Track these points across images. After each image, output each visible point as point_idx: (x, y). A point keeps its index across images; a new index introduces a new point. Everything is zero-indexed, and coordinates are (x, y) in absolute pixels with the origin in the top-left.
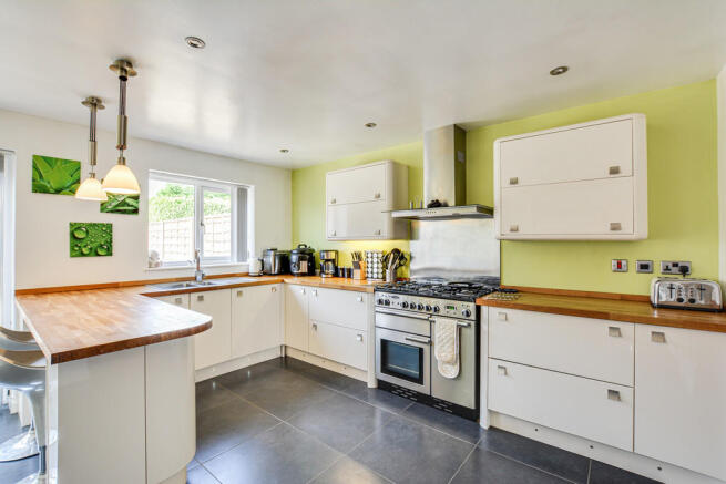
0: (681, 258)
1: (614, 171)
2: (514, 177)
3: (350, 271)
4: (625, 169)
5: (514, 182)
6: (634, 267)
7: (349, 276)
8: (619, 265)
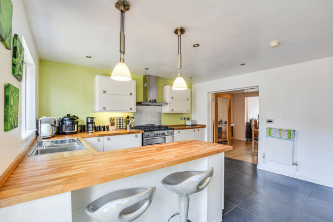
0: (188, 117)
1: (188, 99)
2: (173, 96)
3: (108, 127)
6: (183, 119)
7: (108, 130)
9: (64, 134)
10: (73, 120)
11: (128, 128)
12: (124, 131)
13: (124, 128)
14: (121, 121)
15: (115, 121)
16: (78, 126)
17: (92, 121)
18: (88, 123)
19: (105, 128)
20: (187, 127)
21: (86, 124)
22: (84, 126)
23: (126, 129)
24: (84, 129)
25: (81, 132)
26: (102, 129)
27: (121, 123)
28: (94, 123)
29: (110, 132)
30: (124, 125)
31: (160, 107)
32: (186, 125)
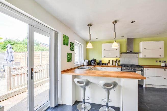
0: (165, 60)
1: (160, 48)
2: (145, 48)
3: (107, 64)
4: (162, 48)
5: (145, 49)
6: (158, 61)
7: (107, 65)
8: (157, 61)
9: (92, 65)
10: (95, 61)
11: (116, 65)
12: (115, 66)
13: (114, 65)
14: (113, 62)
15: (110, 62)
16: (96, 63)
17: (100, 61)
18: (100, 62)
19: (106, 64)
20: (162, 67)
21: (99, 62)
22: (98, 63)
23: (115, 65)
24: (98, 64)
25: (97, 65)
26: (105, 64)
27: (113, 63)
28: (102, 62)
29: (108, 66)
30: (114, 64)
31: (137, 55)
32: (161, 66)
